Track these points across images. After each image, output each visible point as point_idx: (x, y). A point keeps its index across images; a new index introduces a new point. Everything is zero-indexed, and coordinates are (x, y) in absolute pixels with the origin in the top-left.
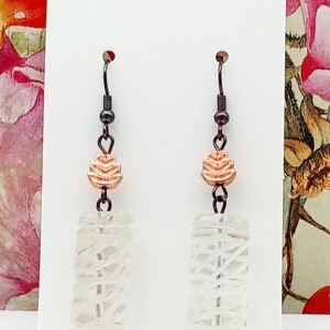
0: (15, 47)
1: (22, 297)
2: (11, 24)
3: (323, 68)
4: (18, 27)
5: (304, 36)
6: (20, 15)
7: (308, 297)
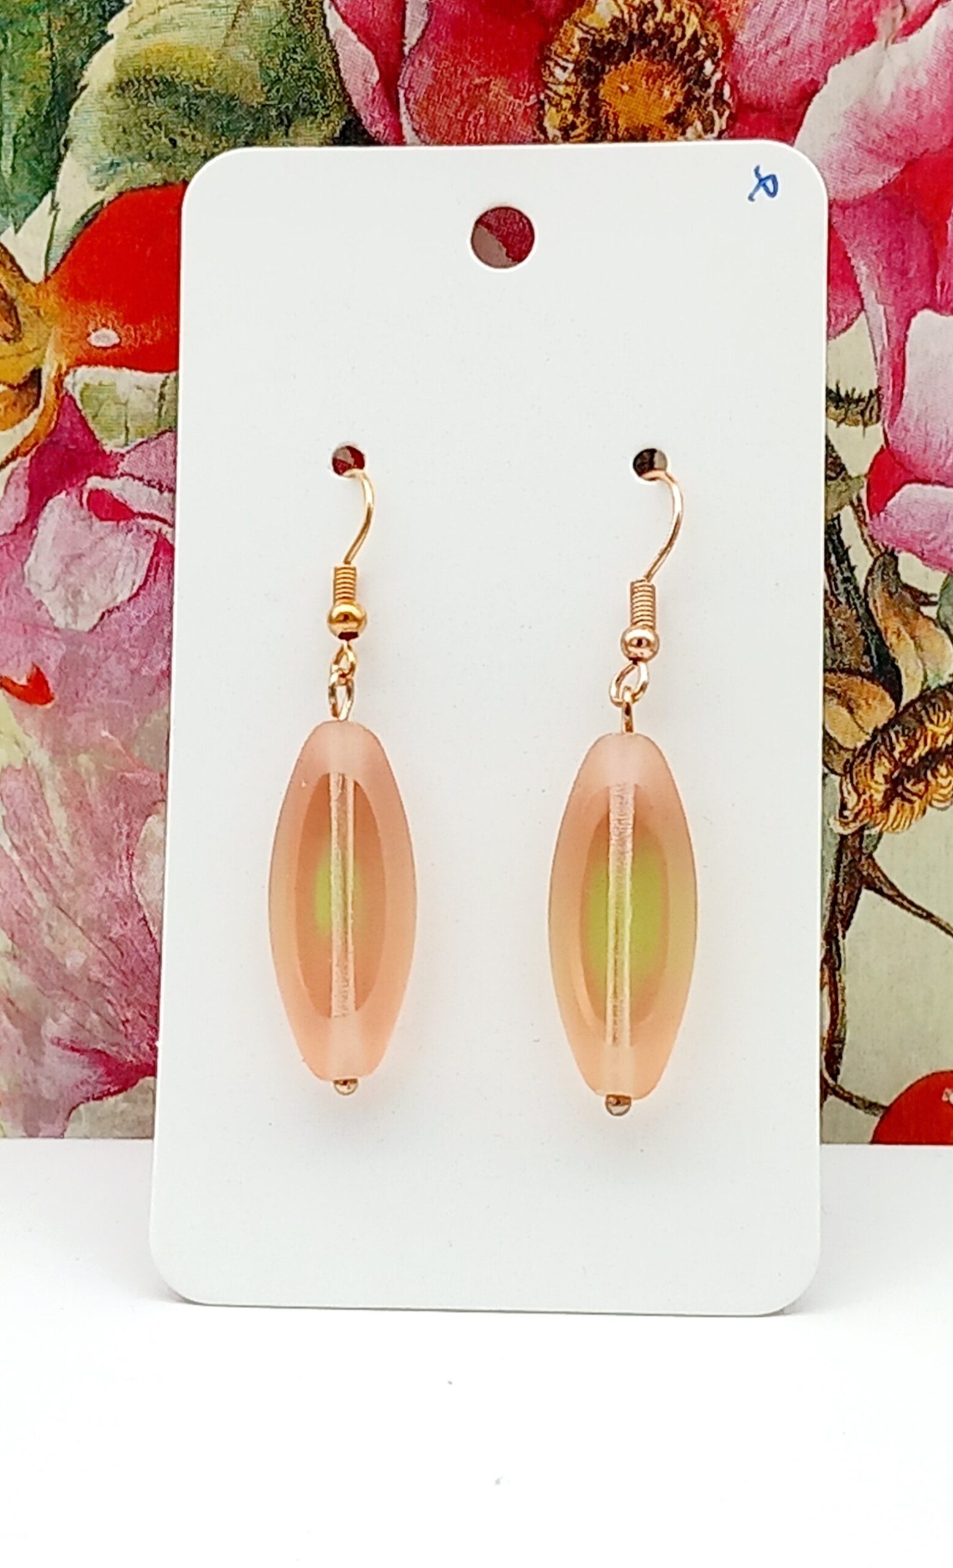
0: (92, 425)
1: (111, 1100)
2: (79, 363)
3: (926, 482)
4: (100, 368)
5: (876, 394)
6: (105, 337)
7: (886, 1103)
